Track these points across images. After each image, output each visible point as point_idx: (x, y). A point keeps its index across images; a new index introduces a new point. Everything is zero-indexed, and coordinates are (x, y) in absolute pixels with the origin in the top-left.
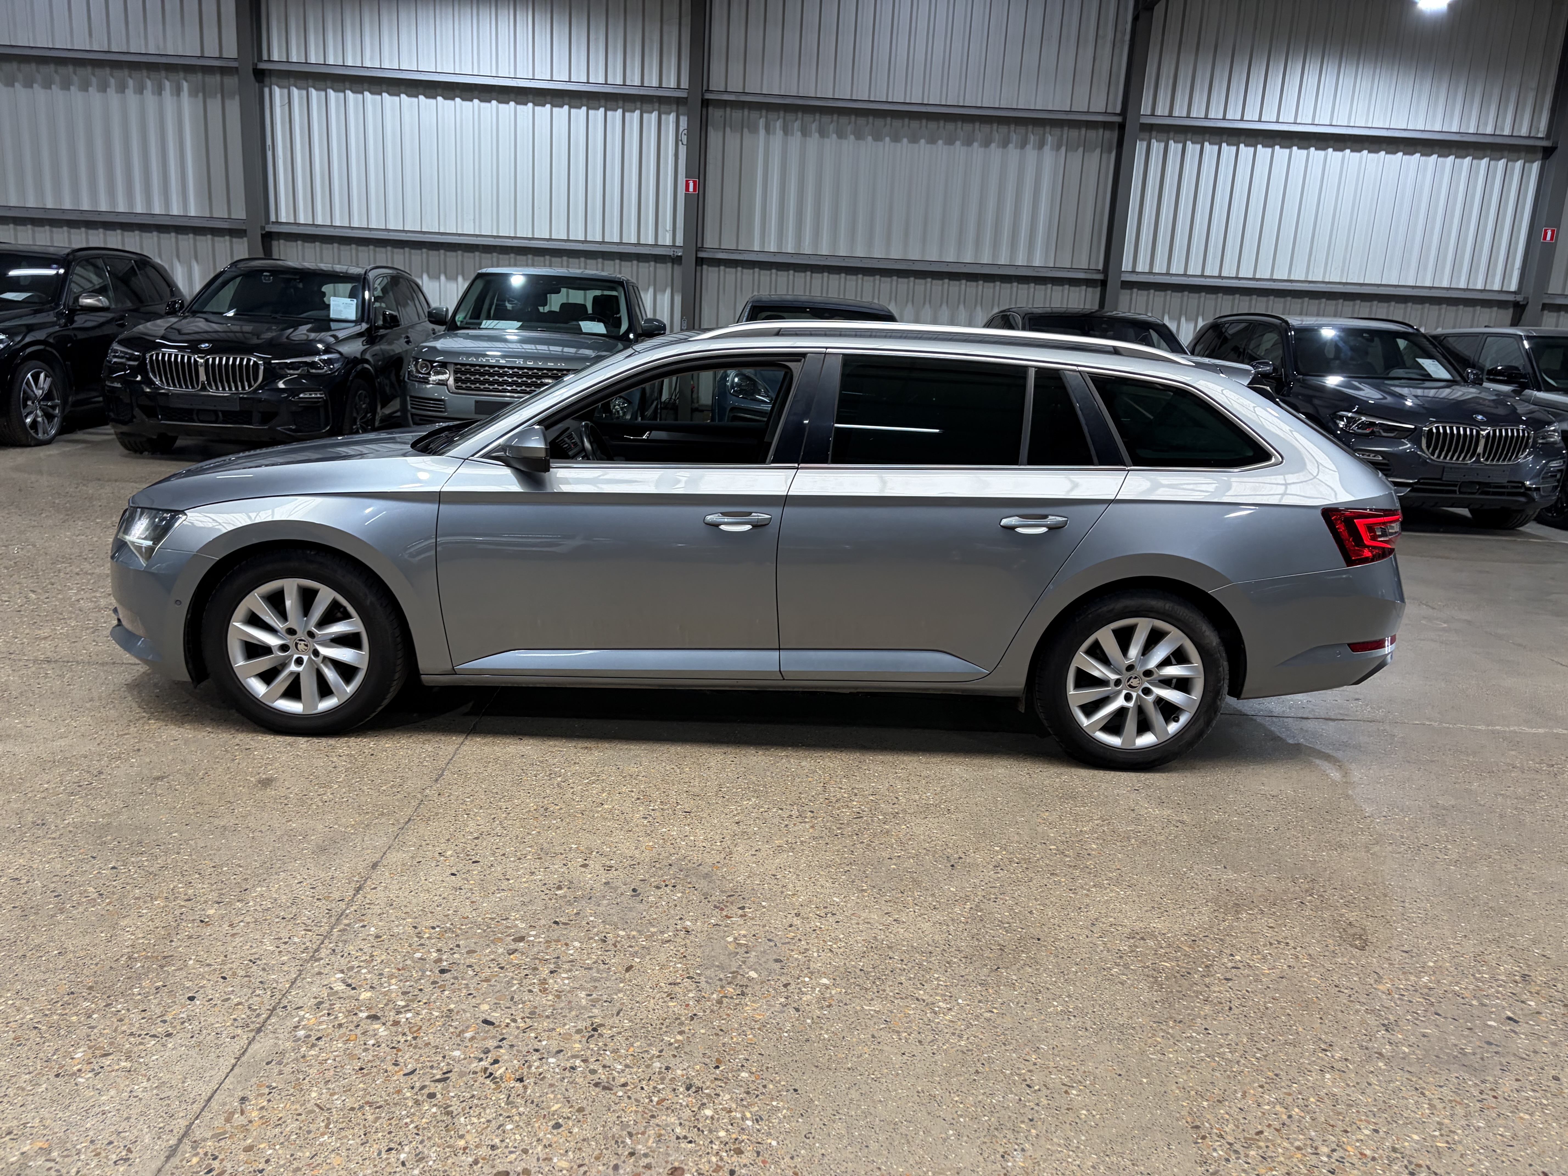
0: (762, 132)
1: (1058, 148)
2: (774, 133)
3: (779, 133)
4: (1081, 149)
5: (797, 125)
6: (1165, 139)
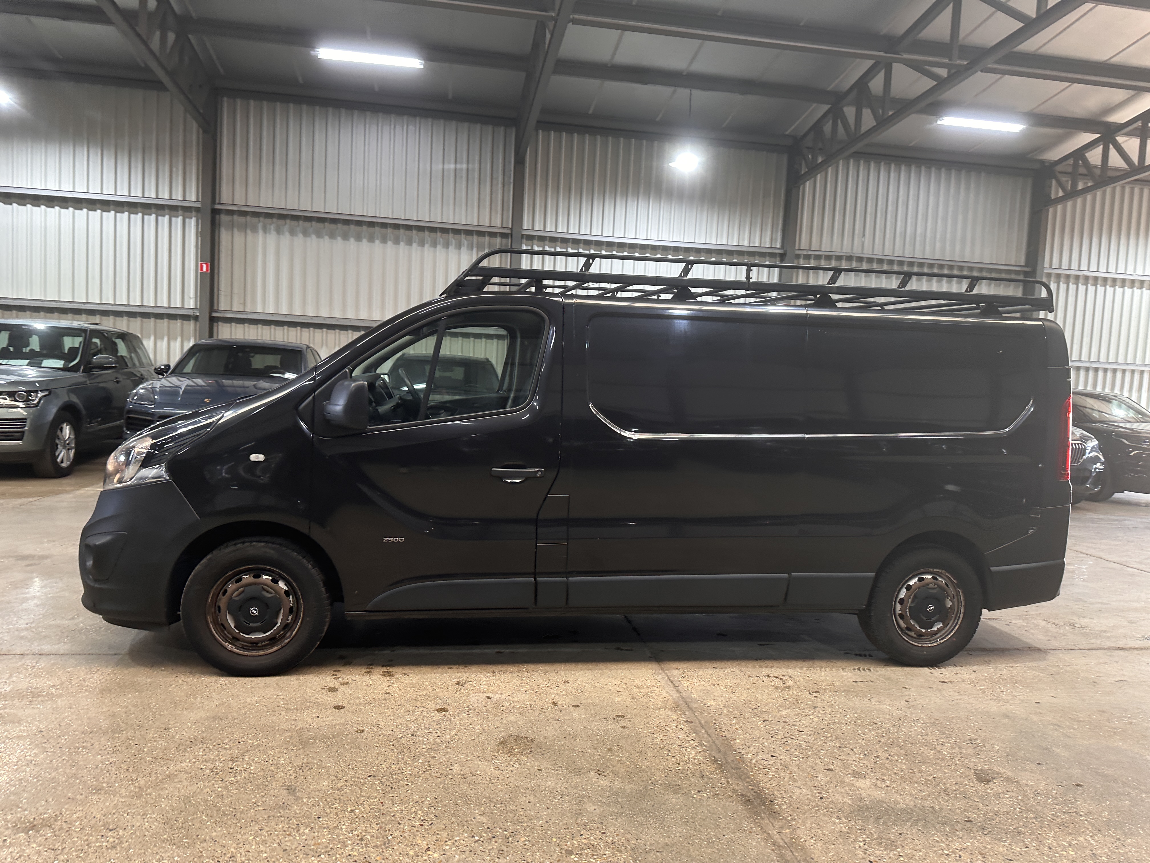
0: (261, 232)
2: (270, 233)
3: (274, 233)
5: (286, 228)
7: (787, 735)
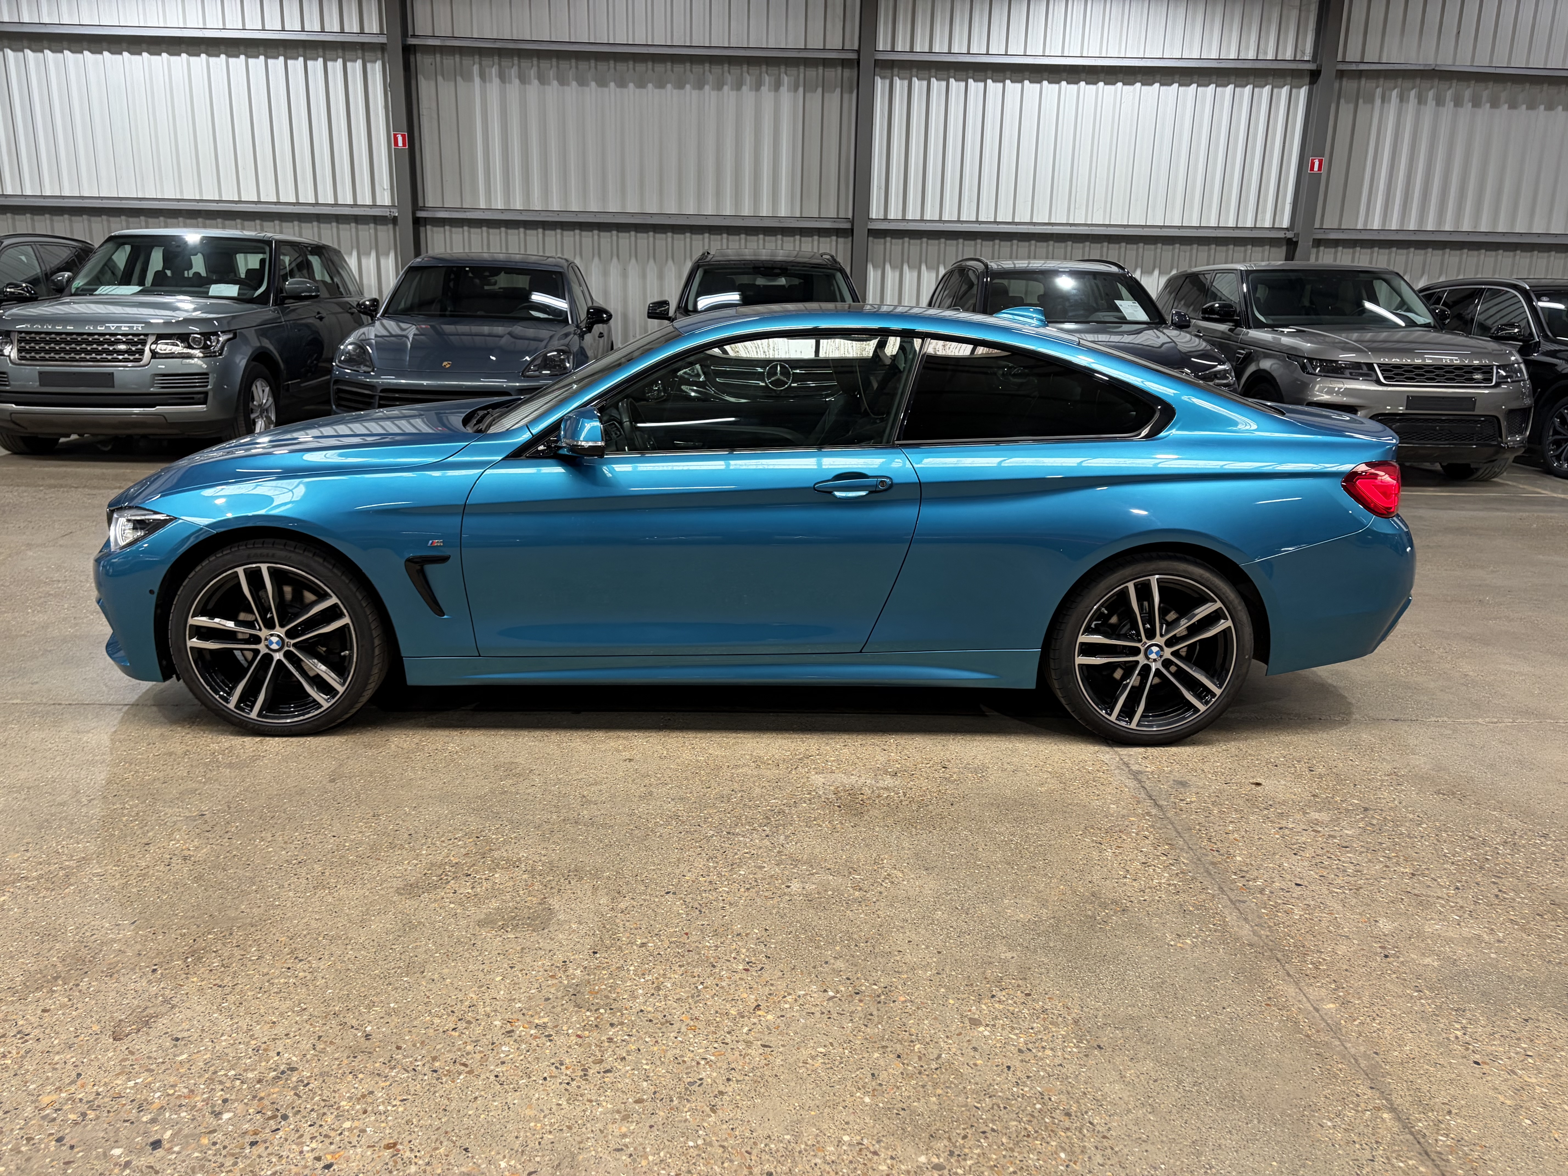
0: (477, 80)
1: (796, 89)
2: (491, 81)
3: (496, 81)
4: (820, 90)
5: (514, 71)
6: (908, 76)
7: (1320, 852)
